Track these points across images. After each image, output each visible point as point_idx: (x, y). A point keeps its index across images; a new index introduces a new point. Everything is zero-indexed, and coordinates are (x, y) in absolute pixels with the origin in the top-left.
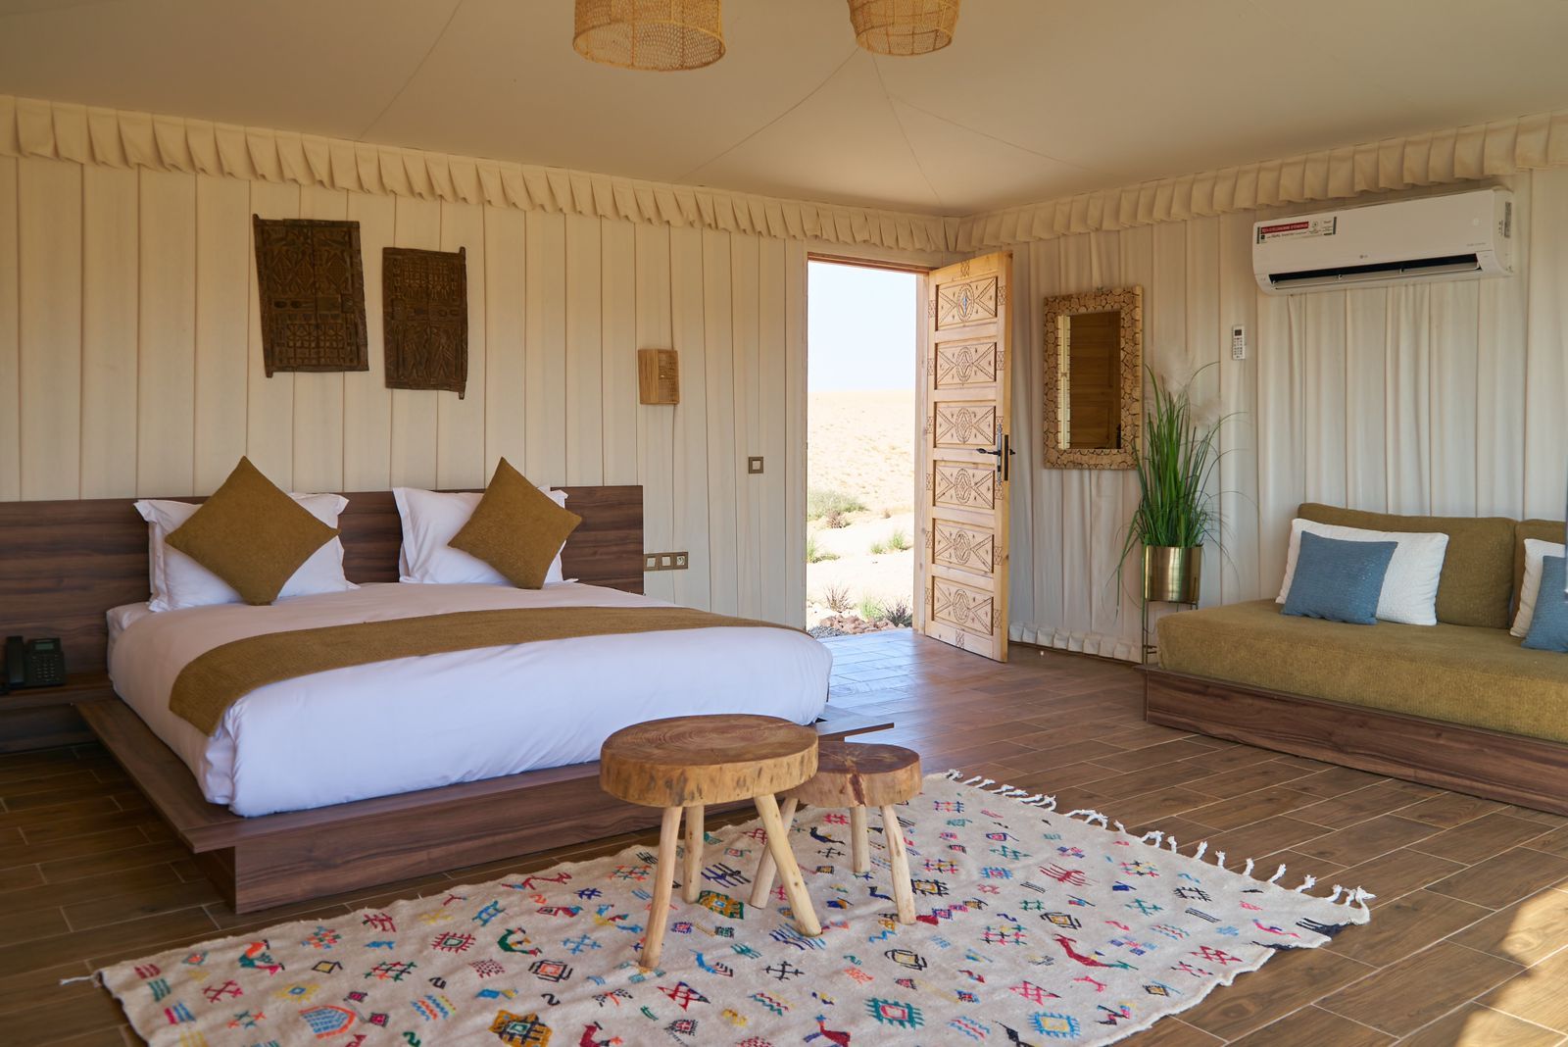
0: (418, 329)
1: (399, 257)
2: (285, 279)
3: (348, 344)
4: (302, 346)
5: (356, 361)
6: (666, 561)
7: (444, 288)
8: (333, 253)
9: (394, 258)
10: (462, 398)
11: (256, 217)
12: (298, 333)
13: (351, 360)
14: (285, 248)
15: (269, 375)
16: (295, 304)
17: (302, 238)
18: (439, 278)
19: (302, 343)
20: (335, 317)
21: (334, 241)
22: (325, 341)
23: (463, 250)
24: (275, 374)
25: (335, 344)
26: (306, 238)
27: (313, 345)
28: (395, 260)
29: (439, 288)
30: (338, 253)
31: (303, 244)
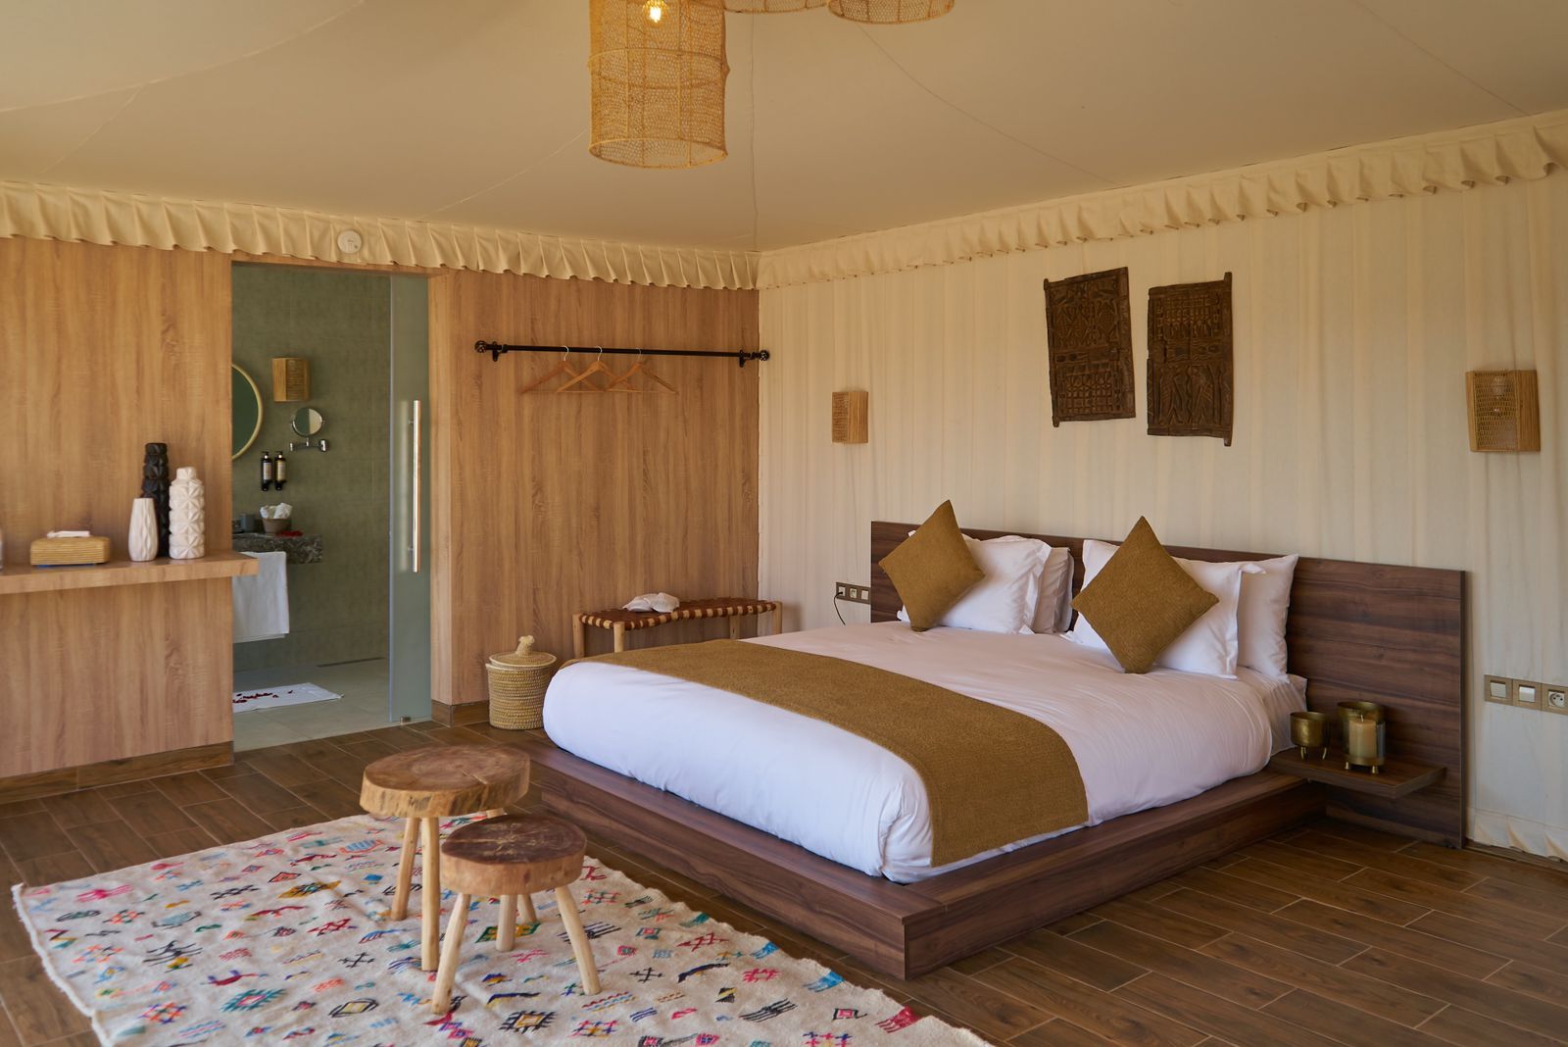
0: (1178, 371)
1: (1162, 296)
2: (1066, 334)
3: (1116, 392)
4: (1078, 397)
5: (1120, 408)
6: (1527, 692)
7: (1205, 322)
8: (1103, 302)
9: (1158, 296)
10: (1228, 444)
11: (1046, 281)
12: (1075, 385)
13: (1118, 408)
14: (1066, 305)
15: (1056, 424)
16: (1073, 357)
17: (1079, 294)
18: (1200, 313)
19: (1078, 394)
20: (1105, 365)
21: (1106, 291)
22: (1097, 390)
23: (1229, 275)
24: (1061, 423)
25: (1104, 394)
26: (1083, 292)
27: (1087, 395)
28: (1160, 299)
29: (1199, 323)
30: (1108, 301)
31: (1080, 299)
